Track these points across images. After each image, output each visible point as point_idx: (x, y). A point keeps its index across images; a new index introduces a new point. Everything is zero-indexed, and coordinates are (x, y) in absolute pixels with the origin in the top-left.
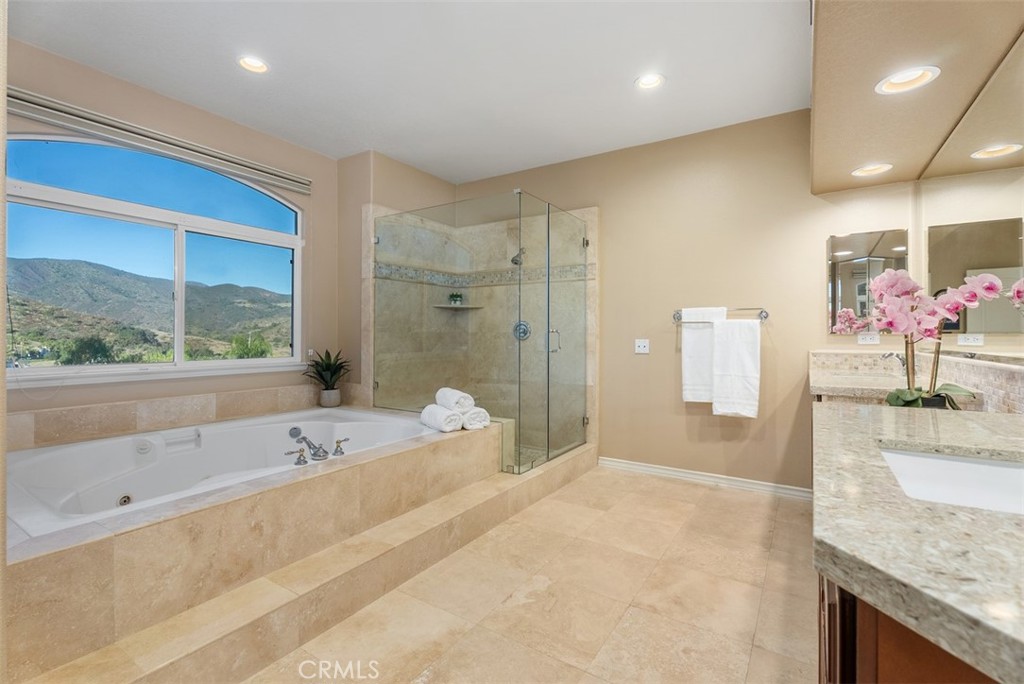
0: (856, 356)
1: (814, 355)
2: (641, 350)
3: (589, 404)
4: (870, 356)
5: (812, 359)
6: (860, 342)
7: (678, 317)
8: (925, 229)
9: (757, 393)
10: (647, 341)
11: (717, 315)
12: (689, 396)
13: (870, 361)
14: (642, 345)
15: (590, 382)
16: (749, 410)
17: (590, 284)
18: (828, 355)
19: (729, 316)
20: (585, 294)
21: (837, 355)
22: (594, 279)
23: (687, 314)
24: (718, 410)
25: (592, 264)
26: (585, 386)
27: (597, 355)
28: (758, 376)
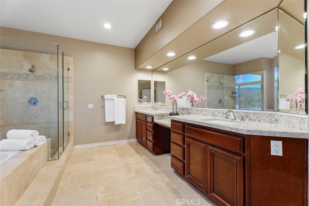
0: (143, 107)
1: (136, 107)
2: (91, 108)
3: (70, 128)
4: (145, 107)
5: (135, 108)
6: (144, 104)
7: (103, 97)
8: (153, 81)
9: (125, 117)
10: (93, 104)
11: (115, 97)
12: (108, 120)
13: (145, 108)
14: (91, 106)
15: (70, 120)
16: (123, 122)
17: (70, 84)
18: (138, 107)
19: (117, 98)
20: (68, 88)
21: (140, 107)
22: (72, 83)
23: (106, 97)
24: (116, 123)
25: (71, 77)
26: (69, 121)
27: (73, 110)
28: (125, 113)
